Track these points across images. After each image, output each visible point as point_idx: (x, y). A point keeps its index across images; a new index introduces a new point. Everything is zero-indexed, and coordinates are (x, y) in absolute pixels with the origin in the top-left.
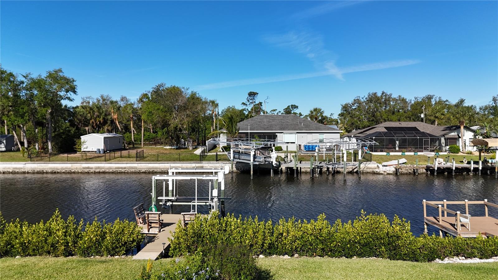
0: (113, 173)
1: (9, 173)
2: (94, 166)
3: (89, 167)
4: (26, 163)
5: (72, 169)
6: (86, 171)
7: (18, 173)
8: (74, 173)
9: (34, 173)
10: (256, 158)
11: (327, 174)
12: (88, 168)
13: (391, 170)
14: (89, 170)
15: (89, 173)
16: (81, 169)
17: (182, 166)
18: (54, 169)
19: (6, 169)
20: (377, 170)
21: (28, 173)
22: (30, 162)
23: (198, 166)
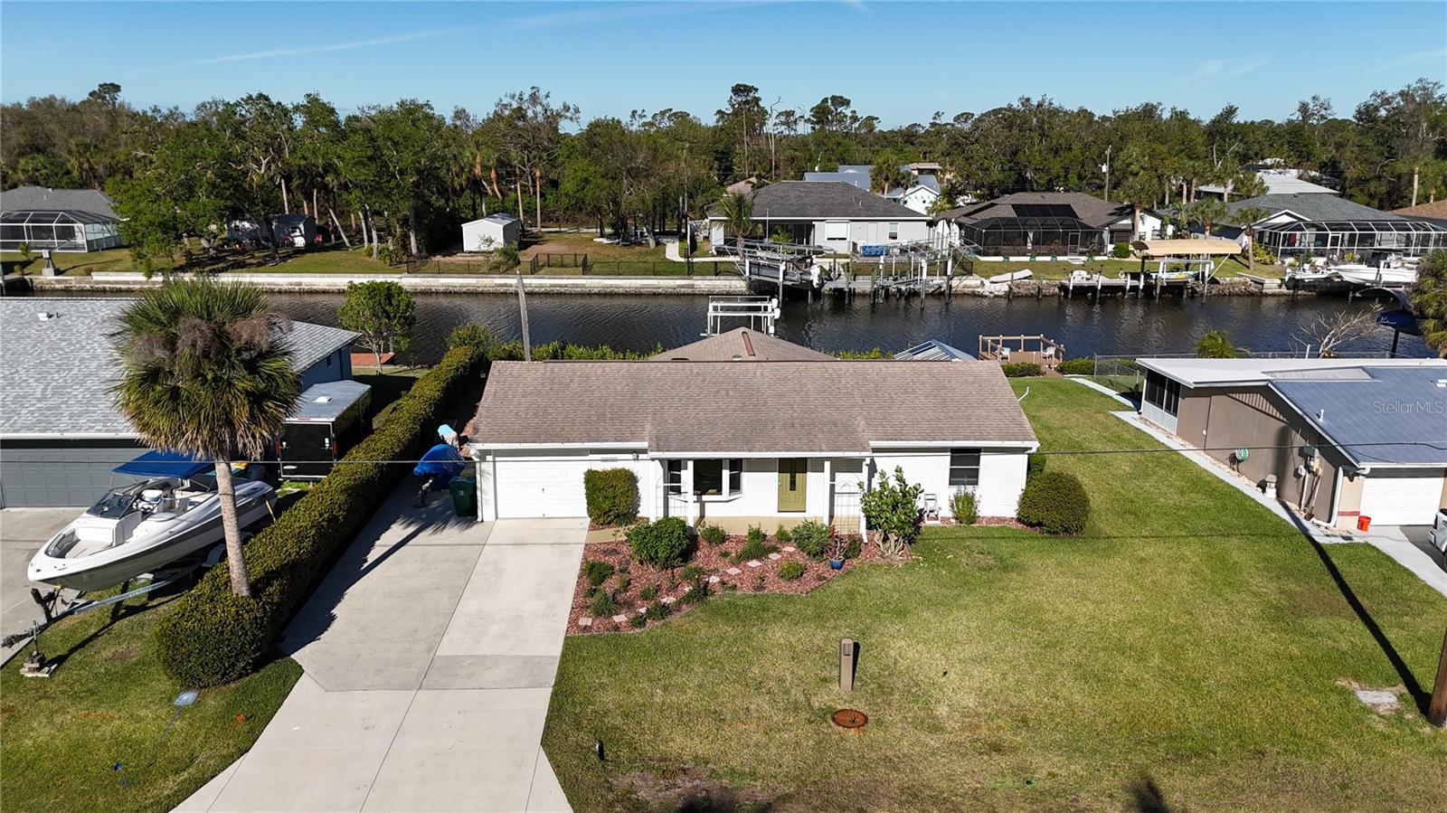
0: (546, 294)
3: (506, 284)
5: (478, 287)
6: (502, 291)
8: (482, 293)
9: (416, 292)
10: (788, 275)
11: (898, 296)
13: (1003, 290)
14: (506, 288)
18: (449, 286)
20: (978, 290)
22: (409, 275)
23: (685, 284)
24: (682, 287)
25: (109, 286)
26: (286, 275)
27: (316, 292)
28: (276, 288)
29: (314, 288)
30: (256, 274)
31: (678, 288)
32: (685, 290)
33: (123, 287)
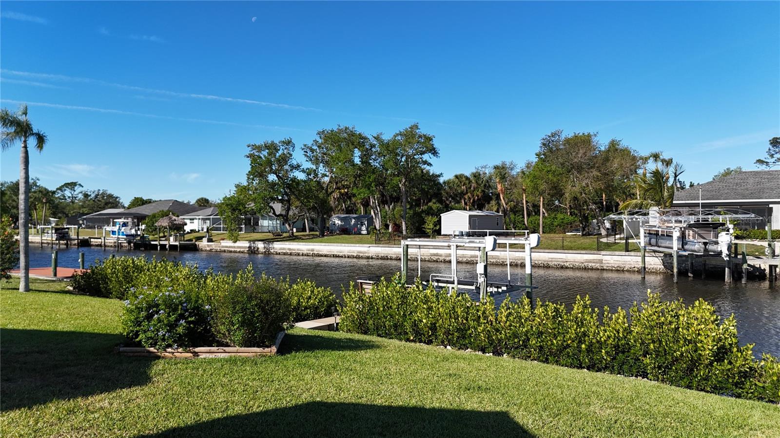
1: (354, 257)
3: (437, 253)
4: (370, 245)
6: (435, 259)
7: (362, 258)
9: (378, 258)
12: (436, 255)
14: (437, 257)
15: (438, 261)
16: (429, 256)
17: (566, 257)
19: (351, 253)
21: (372, 258)
22: (374, 245)
23: (593, 258)
24: (591, 262)
25: (227, 249)
26: (306, 244)
27: (321, 256)
28: (301, 252)
29: (320, 253)
30: (292, 243)
31: (586, 262)
32: (593, 264)
33: (233, 250)
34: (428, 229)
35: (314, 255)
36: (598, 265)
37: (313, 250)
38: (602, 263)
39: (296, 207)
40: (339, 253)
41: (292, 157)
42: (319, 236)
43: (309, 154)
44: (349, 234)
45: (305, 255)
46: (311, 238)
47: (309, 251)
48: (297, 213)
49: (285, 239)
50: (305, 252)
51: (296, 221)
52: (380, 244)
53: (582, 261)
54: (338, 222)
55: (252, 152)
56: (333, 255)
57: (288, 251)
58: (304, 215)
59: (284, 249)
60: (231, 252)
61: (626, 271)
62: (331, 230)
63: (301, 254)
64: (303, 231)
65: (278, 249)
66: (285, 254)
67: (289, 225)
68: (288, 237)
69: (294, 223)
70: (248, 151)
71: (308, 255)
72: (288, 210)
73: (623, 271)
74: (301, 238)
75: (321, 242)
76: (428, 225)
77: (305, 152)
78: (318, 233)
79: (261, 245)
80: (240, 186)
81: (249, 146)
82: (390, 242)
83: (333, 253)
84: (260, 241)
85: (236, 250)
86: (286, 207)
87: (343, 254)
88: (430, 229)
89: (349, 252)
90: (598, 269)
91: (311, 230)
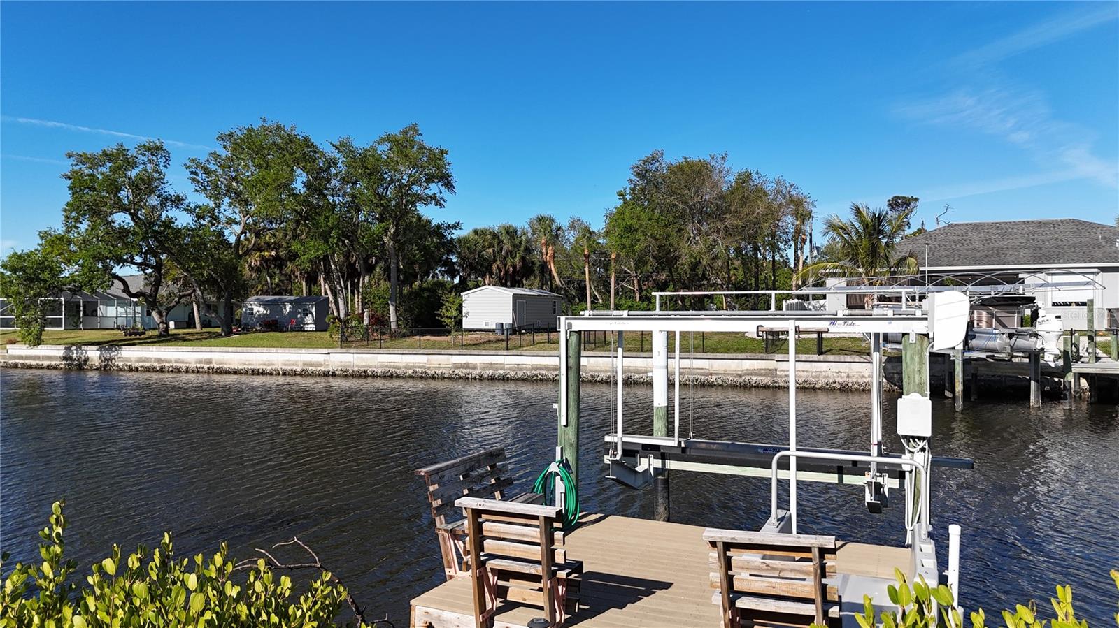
0: (526, 380)
1: (295, 374)
2: (479, 361)
3: (468, 364)
4: (330, 350)
5: (429, 368)
6: (462, 375)
7: (313, 375)
8: (433, 377)
9: (346, 375)
10: (974, 337)
12: (466, 366)
14: (467, 371)
15: (468, 378)
16: (451, 369)
18: (390, 367)
19: (290, 365)
21: (334, 375)
22: (339, 350)
23: (759, 368)
24: (756, 374)
25: (21, 361)
26: (195, 349)
27: (227, 372)
28: (184, 366)
29: (226, 367)
30: (163, 348)
31: (745, 374)
32: (760, 378)
33: (34, 363)
34: (447, 317)
35: (211, 371)
36: (768, 380)
37: (209, 361)
38: (776, 376)
39: (175, 281)
40: (264, 367)
41: (165, 181)
42: (221, 335)
43: (201, 176)
44: (281, 331)
45: (193, 372)
46: (206, 338)
47: (201, 362)
48: (176, 291)
49: (149, 341)
50: (193, 366)
51: (174, 306)
52: (350, 347)
53: (740, 373)
54: (258, 309)
55: (77, 168)
56: (253, 371)
57: (156, 364)
58: (189, 295)
59: (146, 360)
60: (30, 367)
61: (819, 389)
62: (245, 324)
63: (184, 369)
64: (188, 327)
65: (133, 360)
66: (148, 370)
67: (160, 314)
68: (157, 336)
69: (169, 309)
70: (68, 166)
71: (198, 372)
72: (157, 284)
73: (814, 389)
74: (183, 337)
75: (226, 345)
76: (447, 311)
77: (192, 173)
78: (219, 330)
79: (93, 354)
80: (50, 234)
81: (70, 156)
82: (368, 344)
83: (252, 367)
84: (92, 344)
85: (40, 363)
86: (153, 279)
87: (274, 367)
88: (451, 318)
89: (285, 365)
90: (769, 387)
91: (205, 324)
